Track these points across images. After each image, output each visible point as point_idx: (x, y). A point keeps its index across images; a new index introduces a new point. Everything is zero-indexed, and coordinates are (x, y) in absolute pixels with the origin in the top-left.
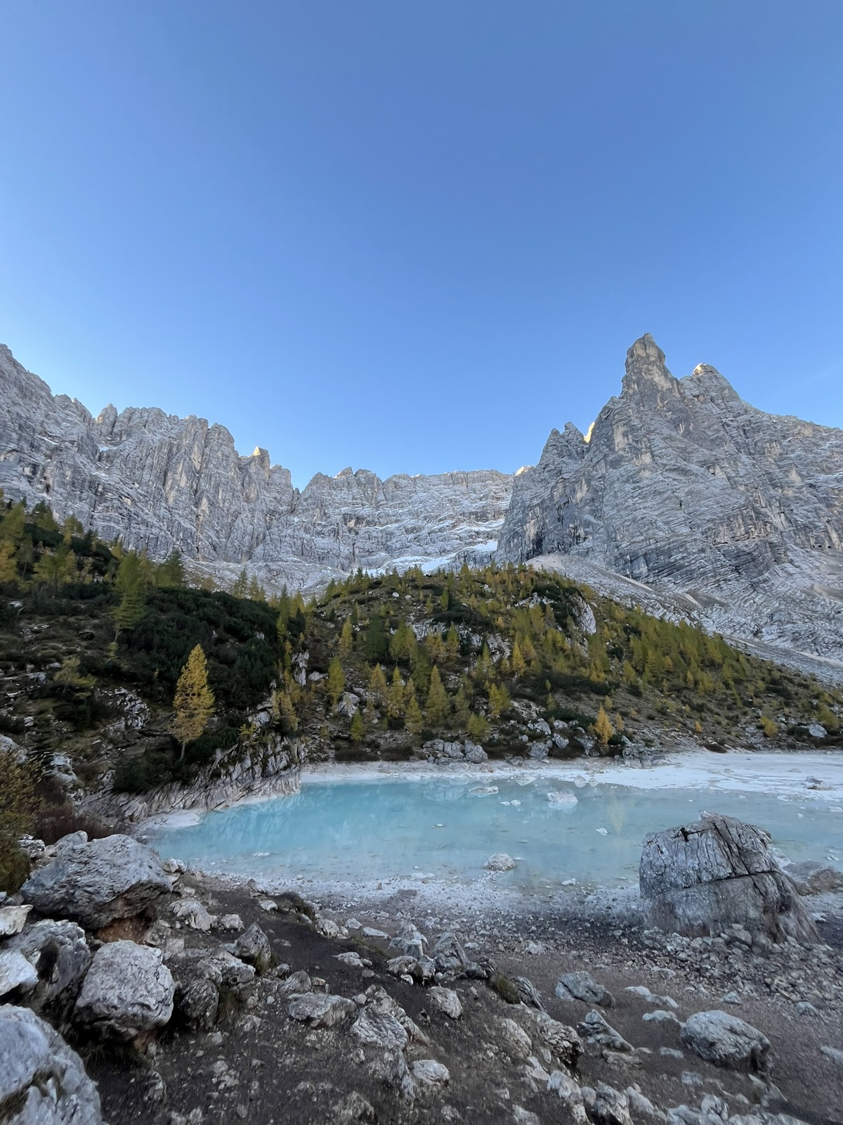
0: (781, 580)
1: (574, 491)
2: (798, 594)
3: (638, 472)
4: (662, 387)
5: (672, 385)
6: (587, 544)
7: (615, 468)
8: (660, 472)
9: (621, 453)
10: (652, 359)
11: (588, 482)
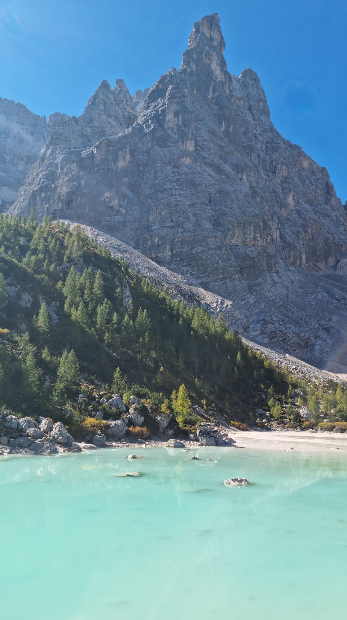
0: (268, 286)
1: (116, 158)
2: (278, 300)
3: (180, 158)
4: (217, 78)
5: (225, 78)
7: (160, 146)
8: (199, 163)
9: (169, 132)
10: (215, 43)
11: (132, 152)
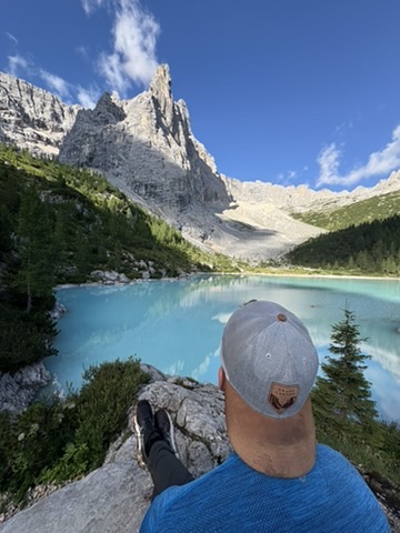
0: (189, 210)
4: (168, 102)
6: (119, 170)
7: (139, 134)
9: (144, 127)
